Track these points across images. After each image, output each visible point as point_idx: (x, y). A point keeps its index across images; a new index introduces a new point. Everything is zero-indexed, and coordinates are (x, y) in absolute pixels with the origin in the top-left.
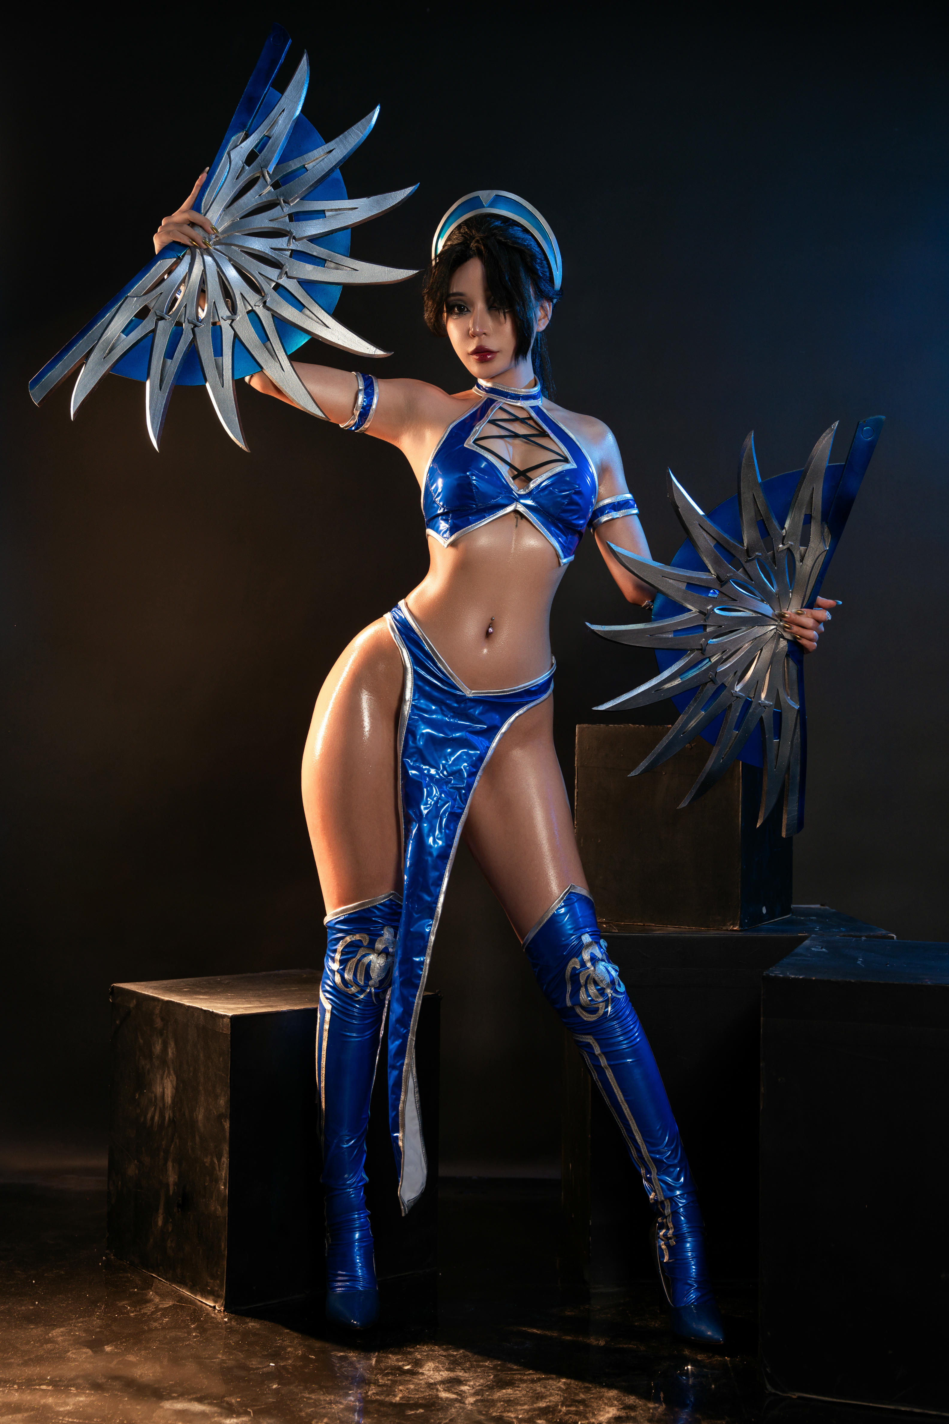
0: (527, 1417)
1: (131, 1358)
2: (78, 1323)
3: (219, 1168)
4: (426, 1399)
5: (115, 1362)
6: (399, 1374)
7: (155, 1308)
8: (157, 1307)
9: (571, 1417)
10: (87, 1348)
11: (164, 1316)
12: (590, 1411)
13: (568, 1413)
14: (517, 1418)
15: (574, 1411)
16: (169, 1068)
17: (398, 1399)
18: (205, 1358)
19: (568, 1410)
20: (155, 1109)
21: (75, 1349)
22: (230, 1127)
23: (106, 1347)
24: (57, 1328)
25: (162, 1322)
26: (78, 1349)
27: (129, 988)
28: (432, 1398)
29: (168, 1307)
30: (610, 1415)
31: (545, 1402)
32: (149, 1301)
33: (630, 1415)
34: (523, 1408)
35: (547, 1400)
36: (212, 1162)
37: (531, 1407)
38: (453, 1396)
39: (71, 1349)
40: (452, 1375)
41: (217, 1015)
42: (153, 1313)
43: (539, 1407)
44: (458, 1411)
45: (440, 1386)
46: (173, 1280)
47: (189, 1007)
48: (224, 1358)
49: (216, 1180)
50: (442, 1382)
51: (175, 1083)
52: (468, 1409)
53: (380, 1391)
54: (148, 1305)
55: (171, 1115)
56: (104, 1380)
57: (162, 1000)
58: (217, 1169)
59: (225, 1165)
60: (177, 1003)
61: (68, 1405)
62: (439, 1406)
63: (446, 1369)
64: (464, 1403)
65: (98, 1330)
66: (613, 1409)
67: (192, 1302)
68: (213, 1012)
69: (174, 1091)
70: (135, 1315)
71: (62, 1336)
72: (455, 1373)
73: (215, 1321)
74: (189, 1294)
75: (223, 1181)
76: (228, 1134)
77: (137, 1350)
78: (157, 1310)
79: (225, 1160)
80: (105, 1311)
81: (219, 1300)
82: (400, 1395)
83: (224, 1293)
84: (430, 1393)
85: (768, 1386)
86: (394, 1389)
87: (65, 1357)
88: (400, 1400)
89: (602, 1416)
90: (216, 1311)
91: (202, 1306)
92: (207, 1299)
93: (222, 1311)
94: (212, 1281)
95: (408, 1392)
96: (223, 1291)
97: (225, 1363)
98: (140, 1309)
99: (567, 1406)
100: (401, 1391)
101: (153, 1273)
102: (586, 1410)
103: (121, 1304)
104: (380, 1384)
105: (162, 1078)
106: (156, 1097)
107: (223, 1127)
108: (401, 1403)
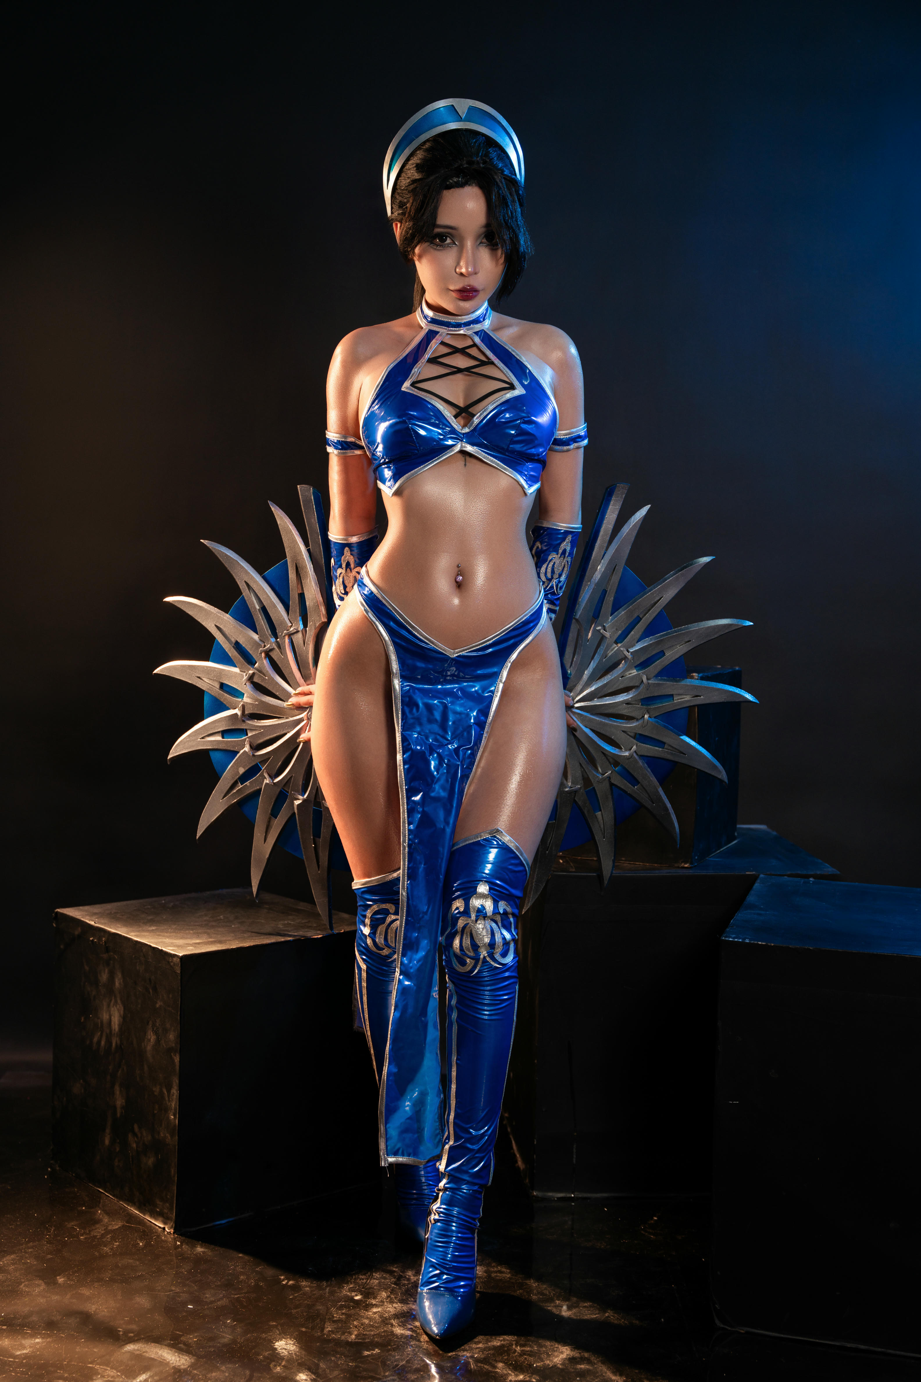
0: (482, 1356)
1: (86, 1292)
2: (29, 1248)
3: (169, 1098)
4: (381, 1337)
5: (68, 1297)
6: (353, 1307)
7: (105, 1230)
8: (107, 1228)
9: (526, 1358)
10: (40, 1279)
11: (114, 1239)
12: (544, 1351)
13: (523, 1353)
14: (472, 1357)
15: (528, 1351)
16: (115, 997)
17: (353, 1336)
18: (159, 1291)
19: (523, 1350)
20: (101, 1035)
21: (28, 1280)
22: (180, 1061)
23: (58, 1277)
24: (8, 1255)
25: (113, 1247)
26: (30, 1280)
27: (74, 916)
28: (388, 1336)
29: (117, 1229)
30: (564, 1356)
31: (499, 1340)
32: (98, 1221)
33: (584, 1355)
34: (478, 1346)
35: (501, 1339)
36: (161, 1092)
37: (486, 1345)
38: (409, 1333)
39: (23, 1280)
40: (405, 1308)
41: (166, 953)
42: (103, 1236)
43: (493, 1345)
44: (414, 1350)
45: (394, 1321)
46: (121, 1198)
47: (137, 941)
48: (178, 1290)
49: (166, 1110)
50: (396, 1316)
51: (122, 1012)
52: (424, 1347)
53: (335, 1328)
54: (97, 1226)
55: (118, 1042)
56: (59, 1317)
57: (109, 932)
58: (167, 1099)
59: (175, 1097)
60: (124, 936)
61: (24, 1348)
62: (395, 1345)
63: (399, 1300)
64: (419, 1341)
65: (49, 1256)
66: (567, 1349)
67: (141, 1222)
68: (162, 950)
69: (121, 1020)
70: (85, 1238)
71: (13, 1264)
72: (408, 1306)
73: (165, 1246)
74: (138, 1213)
75: (173, 1111)
76: (177, 1068)
77: (90, 1282)
78: (107, 1232)
79: (175, 1092)
80: (54, 1233)
81: (169, 1222)
82: (356, 1333)
83: (174, 1218)
84: (385, 1329)
85: (717, 1322)
86: (349, 1325)
87: (18, 1291)
88: (355, 1339)
89: (557, 1356)
90: (166, 1233)
91: (151, 1227)
92: (156, 1219)
93: (172, 1232)
94: (161, 1203)
95: (363, 1328)
96: (172, 1214)
97: (179, 1297)
98: (90, 1231)
99: (522, 1346)
100: (356, 1327)
101: (100, 1188)
102: (540, 1351)
103: (70, 1225)
104: (335, 1319)
105: (109, 1006)
106: (102, 1022)
107: (173, 1061)
108: (357, 1342)
